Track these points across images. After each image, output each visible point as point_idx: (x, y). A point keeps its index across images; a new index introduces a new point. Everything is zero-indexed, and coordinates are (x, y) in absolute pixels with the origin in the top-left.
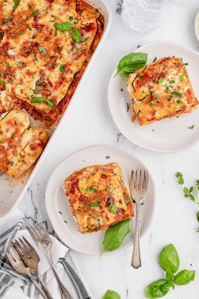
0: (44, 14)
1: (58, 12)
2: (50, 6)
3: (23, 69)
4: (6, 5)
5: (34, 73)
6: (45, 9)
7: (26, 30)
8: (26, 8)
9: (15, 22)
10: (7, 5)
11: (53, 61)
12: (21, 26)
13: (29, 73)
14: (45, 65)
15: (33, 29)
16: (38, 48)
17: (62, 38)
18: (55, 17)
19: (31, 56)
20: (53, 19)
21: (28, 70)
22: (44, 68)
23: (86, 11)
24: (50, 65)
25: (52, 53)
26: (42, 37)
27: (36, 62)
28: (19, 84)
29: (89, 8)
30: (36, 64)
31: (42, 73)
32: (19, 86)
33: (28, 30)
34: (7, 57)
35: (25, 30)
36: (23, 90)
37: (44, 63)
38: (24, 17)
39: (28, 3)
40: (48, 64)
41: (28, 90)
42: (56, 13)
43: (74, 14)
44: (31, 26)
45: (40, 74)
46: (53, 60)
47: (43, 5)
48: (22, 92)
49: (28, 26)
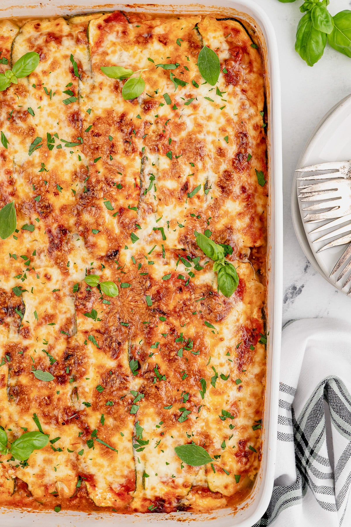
0: (77, 445)
1: (55, 463)
2: (75, 467)
3: (64, 321)
4: (157, 427)
5: (40, 325)
6: (80, 457)
7: (94, 399)
8: (115, 439)
9: (121, 403)
10: (155, 428)
11: (14, 365)
12: (107, 401)
13: (50, 319)
14: (26, 349)
15: (83, 407)
16: (54, 376)
17: (21, 417)
18: (55, 450)
19: (61, 354)
20: (57, 445)
21: (53, 324)
22: (26, 343)
23: (9, 493)
24: (17, 356)
25: (24, 379)
26: (59, 399)
27: (46, 347)
28: (59, 290)
29: (6, 501)
30: (44, 344)
31: (25, 332)
32: (57, 287)
33: (90, 401)
34: (102, 330)
35: (97, 398)
36: (47, 281)
37: (30, 352)
38: (110, 422)
39: (117, 451)
40: (22, 355)
41: (37, 285)
42: (57, 459)
43: (24, 474)
44: (89, 410)
45: (27, 328)
46: (15, 368)
47: (89, 462)
48: (46, 276)
49: (95, 407)
